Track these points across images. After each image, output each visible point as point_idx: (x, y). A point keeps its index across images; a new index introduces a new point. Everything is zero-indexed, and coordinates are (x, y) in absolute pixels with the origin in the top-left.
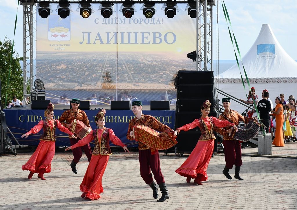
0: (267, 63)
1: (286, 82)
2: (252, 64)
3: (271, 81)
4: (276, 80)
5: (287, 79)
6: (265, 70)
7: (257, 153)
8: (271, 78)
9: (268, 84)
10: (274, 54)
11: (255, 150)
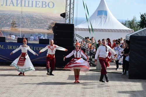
0: (103, 21)
1: (112, 31)
2: (95, 21)
3: (104, 30)
4: (107, 30)
5: (113, 30)
6: (101, 24)
7: (96, 70)
8: (104, 29)
9: (103, 32)
10: (107, 16)
11: (95, 68)
